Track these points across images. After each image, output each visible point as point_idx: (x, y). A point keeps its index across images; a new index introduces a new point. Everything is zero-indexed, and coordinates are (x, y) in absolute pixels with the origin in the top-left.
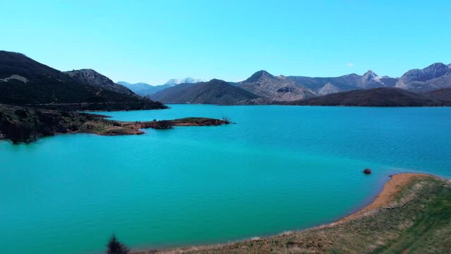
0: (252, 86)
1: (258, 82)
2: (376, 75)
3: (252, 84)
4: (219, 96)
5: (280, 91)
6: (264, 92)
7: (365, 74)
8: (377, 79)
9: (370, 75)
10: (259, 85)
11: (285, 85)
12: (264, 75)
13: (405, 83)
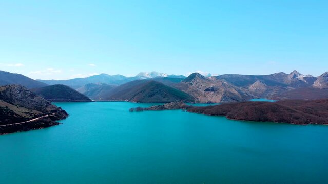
0: (187, 85)
1: (191, 82)
2: (300, 74)
3: (186, 83)
4: (151, 96)
5: (207, 90)
6: (194, 91)
7: (291, 73)
8: (301, 77)
9: (295, 74)
10: (192, 84)
11: (212, 86)
12: (196, 76)
13: (321, 83)
